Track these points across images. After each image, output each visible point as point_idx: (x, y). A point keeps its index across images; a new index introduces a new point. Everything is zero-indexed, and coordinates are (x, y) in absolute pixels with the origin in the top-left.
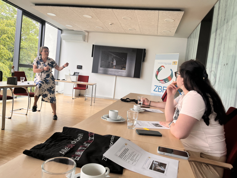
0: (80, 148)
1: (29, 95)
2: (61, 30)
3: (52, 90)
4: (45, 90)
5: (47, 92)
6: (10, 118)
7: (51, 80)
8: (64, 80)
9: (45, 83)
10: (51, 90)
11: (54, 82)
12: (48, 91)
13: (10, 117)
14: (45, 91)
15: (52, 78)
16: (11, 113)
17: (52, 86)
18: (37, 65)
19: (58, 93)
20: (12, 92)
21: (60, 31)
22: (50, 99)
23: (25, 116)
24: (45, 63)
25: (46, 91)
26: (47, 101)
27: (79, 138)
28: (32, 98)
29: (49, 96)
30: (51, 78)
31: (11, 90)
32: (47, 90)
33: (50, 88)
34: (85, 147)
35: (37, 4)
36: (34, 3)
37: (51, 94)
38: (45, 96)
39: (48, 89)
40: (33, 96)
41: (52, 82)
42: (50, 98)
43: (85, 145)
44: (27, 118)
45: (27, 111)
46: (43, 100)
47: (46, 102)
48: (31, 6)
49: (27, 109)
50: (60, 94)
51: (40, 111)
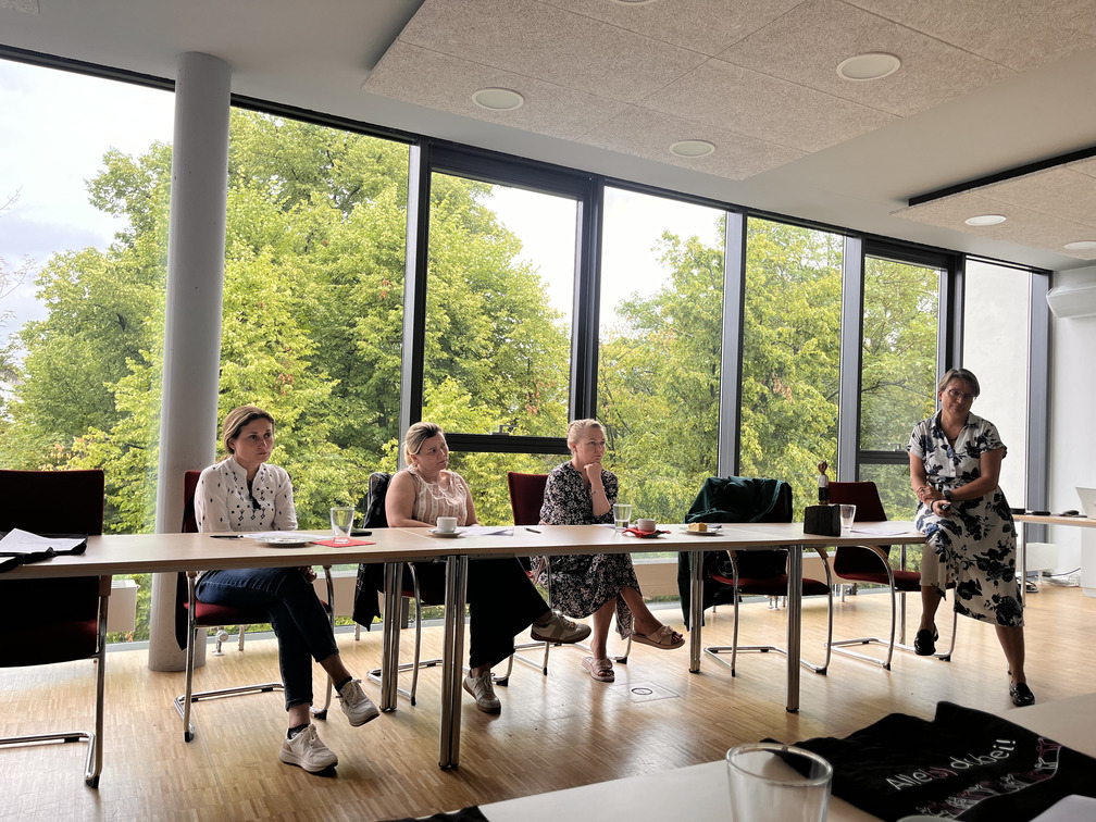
0: (976, 788)
1: (892, 580)
2: (1049, 273)
3: (1005, 561)
4: (970, 564)
5: (974, 574)
6: (823, 672)
7: (992, 514)
8: (1075, 513)
9: (965, 532)
10: (999, 564)
11: (1008, 522)
12: (981, 567)
13: (821, 667)
14: (966, 569)
15: (993, 503)
16: (826, 652)
17: (999, 542)
18: (920, 455)
19: (1055, 581)
20: (827, 567)
21: (1044, 279)
22: (993, 604)
23: (882, 671)
24: (952, 441)
25: (970, 570)
26: (984, 616)
27: (995, 754)
28: (909, 594)
29: (988, 590)
30: (994, 507)
31: (824, 556)
32: (975, 563)
33: (992, 553)
34: (1000, 789)
35: (914, 200)
36: (902, 200)
37: (1000, 580)
38: (968, 590)
39: (979, 559)
40: (917, 588)
41: (1002, 523)
42: (991, 601)
43: (1005, 782)
44: (891, 683)
45: (887, 650)
46: (959, 609)
47: (979, 617)
48: (892, 213)
49: (889, 642)
50: (1061, 585)
51: (948, 658)
